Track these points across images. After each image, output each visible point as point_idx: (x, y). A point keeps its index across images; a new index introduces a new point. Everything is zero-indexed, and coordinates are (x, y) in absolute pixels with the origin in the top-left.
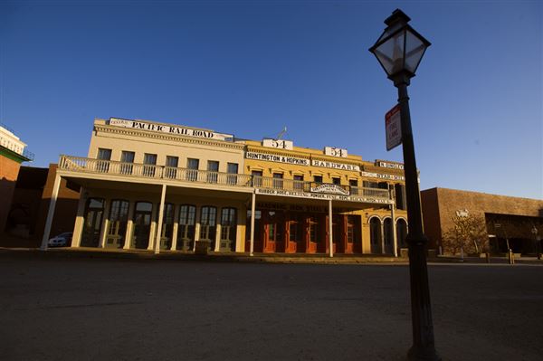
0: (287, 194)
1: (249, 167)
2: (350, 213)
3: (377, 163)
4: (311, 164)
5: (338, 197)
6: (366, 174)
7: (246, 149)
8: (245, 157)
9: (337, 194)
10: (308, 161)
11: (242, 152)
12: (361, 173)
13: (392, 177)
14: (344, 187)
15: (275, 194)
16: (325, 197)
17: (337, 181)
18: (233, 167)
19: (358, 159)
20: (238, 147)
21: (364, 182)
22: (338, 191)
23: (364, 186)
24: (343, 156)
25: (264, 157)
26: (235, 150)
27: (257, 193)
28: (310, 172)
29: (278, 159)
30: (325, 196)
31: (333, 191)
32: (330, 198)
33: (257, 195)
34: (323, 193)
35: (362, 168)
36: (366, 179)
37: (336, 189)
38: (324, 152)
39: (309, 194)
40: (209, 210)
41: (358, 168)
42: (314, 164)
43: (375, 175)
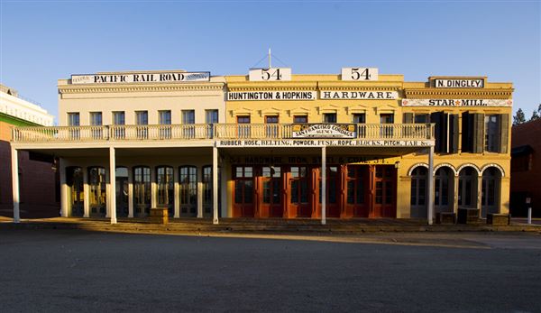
0: (260, 144)
1: (231, 112)
2: (380, 162)
3: (431, 83)
4: (319, 98)
5: (335, 143)
6: (410, 102)
7: (226, 88)
8: (226, 100)
9: (334, 138)
10: (314, 94)
11: (222, 93)
12: (400, 103)
13: (458, 101)
14: (346, 126)
15: (243, 145)
16: (316, 144)
17: (331, 118)
18: (213, 114)
19: (396, 79)
20: (215, 87)
21: (405, 115)
22: (336, 133)
23: (405, 121)
24: (371, 79)
25: (251, 96)
26: (212, 93)
27: (219, 145)
28: (318, 109)
29: (271, 95)
30: (316, 141)
31: (329, 134)
32: (324, 145)
33: (218, 148)
34: (313, 137)
35: (403, 94)
36: (409, 111)
37: (332, 131)
38: (340, 76)
39: (291, 142)
40: (188, 170)
41: (395, 95)
42: (323, 96)
43: (426, 102)
